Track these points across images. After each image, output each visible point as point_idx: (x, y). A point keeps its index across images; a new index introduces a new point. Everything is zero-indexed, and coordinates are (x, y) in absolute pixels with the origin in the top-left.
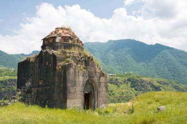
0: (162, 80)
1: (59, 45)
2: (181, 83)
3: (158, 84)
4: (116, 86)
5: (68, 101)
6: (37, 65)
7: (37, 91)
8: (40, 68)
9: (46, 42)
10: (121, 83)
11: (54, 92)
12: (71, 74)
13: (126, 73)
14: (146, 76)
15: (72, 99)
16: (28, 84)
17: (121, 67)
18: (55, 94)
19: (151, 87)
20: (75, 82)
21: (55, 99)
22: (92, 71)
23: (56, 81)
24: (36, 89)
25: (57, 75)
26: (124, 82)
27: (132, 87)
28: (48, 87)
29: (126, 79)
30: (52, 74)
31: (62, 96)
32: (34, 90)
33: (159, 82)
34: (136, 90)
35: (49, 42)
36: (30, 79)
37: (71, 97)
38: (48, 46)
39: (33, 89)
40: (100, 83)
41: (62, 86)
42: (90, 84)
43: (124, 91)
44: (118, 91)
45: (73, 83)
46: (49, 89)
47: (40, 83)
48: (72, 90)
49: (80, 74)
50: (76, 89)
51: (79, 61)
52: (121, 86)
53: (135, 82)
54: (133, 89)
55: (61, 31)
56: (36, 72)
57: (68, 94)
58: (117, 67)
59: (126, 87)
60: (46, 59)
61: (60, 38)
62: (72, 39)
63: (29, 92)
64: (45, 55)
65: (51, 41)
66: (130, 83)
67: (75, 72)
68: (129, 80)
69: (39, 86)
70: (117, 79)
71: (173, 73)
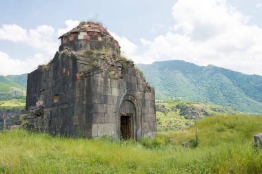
0: (216, 106)
1: (83, 43)
2: (239, 110)
3: (212, 112)
4: (163, 114)
5: (94, 126)
6: (51, 74)
7: (51, 112)
8: (55, 78)
9: (65, 41)
10: (169, 110)
11: (73, 114)
12: (99, 84)
13: (174, 99)
14: (198, 102)
15: (101, 123)
16: (40, 103)
17: (168, 92)
18: (74, 117)
19: (204, 114)
20: (106, 97)
21: (74, 124)
22: (133, 82)
23: (77, 96)
24: (49, 109)
25: (77, 86)
26: (173, 109)
27: (181, 115)
28: (66, 106)
29: (175, 106)
30: (70, 85)
31: (84, 119)
32: (47, 111)
33: (212, 109)
34: (186, 118)
35: (68, 40)
36: (42, 96)
37: (98, 120)
38: (67, 45)
39: (45, 110)
40: (145, 100)
41: (85, 102)
42: (130, 101)
43: (172, 119)
44: (165, 119)
45: (103, 98)
46: (67, 109)
47: (55, 101)
48: (100, 109)
49: (113, 86)
50: (106, 108)
51: (112, 66)
52: (169, 114)
53: (185, 109)
54: (183, 117)
55: (86, 26)
56: (50, 84)
57: (94, 115)
58: (164, 92)
59: (174, 115)
60: (63, 65)
61: (85, 34)
62: (102, 36)
63: (39, 114)
64: (62, 59)
65: (71, 39)
66: (179, 110)
67: (106, 82)
68: (178, 107)
69: (53, 105)
70: (164, 106)
71: (229, 98)
